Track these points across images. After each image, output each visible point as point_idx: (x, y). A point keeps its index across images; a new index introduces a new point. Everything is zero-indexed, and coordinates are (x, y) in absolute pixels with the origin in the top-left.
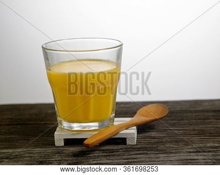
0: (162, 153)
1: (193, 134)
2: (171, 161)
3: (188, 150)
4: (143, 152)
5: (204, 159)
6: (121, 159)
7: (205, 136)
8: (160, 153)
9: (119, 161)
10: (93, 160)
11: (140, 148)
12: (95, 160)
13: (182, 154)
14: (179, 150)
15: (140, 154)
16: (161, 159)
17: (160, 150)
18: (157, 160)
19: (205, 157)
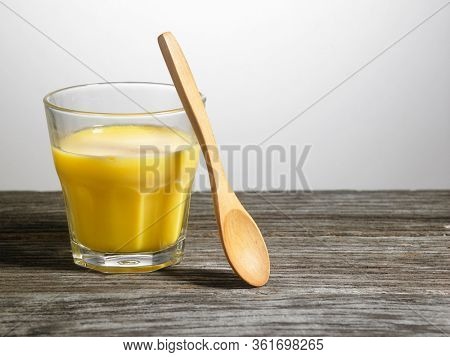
0: (224, 309)
1: (288, 267)
2: (241, 326)
3: (278, 303)
4: (185, 305)
5: (307, 323)
6: (142, 321)
7: (311, 272)
8: (218, 309)
9: (136, 325)
10: (83, 321)
11: (179, 297)
12: (87, 323)
13: (265, 312)
14: (257, 303)
15: (180, 310)
16: (221, 322)
17: (221, 303)
18: (213, 323)
19: (309, 319)
